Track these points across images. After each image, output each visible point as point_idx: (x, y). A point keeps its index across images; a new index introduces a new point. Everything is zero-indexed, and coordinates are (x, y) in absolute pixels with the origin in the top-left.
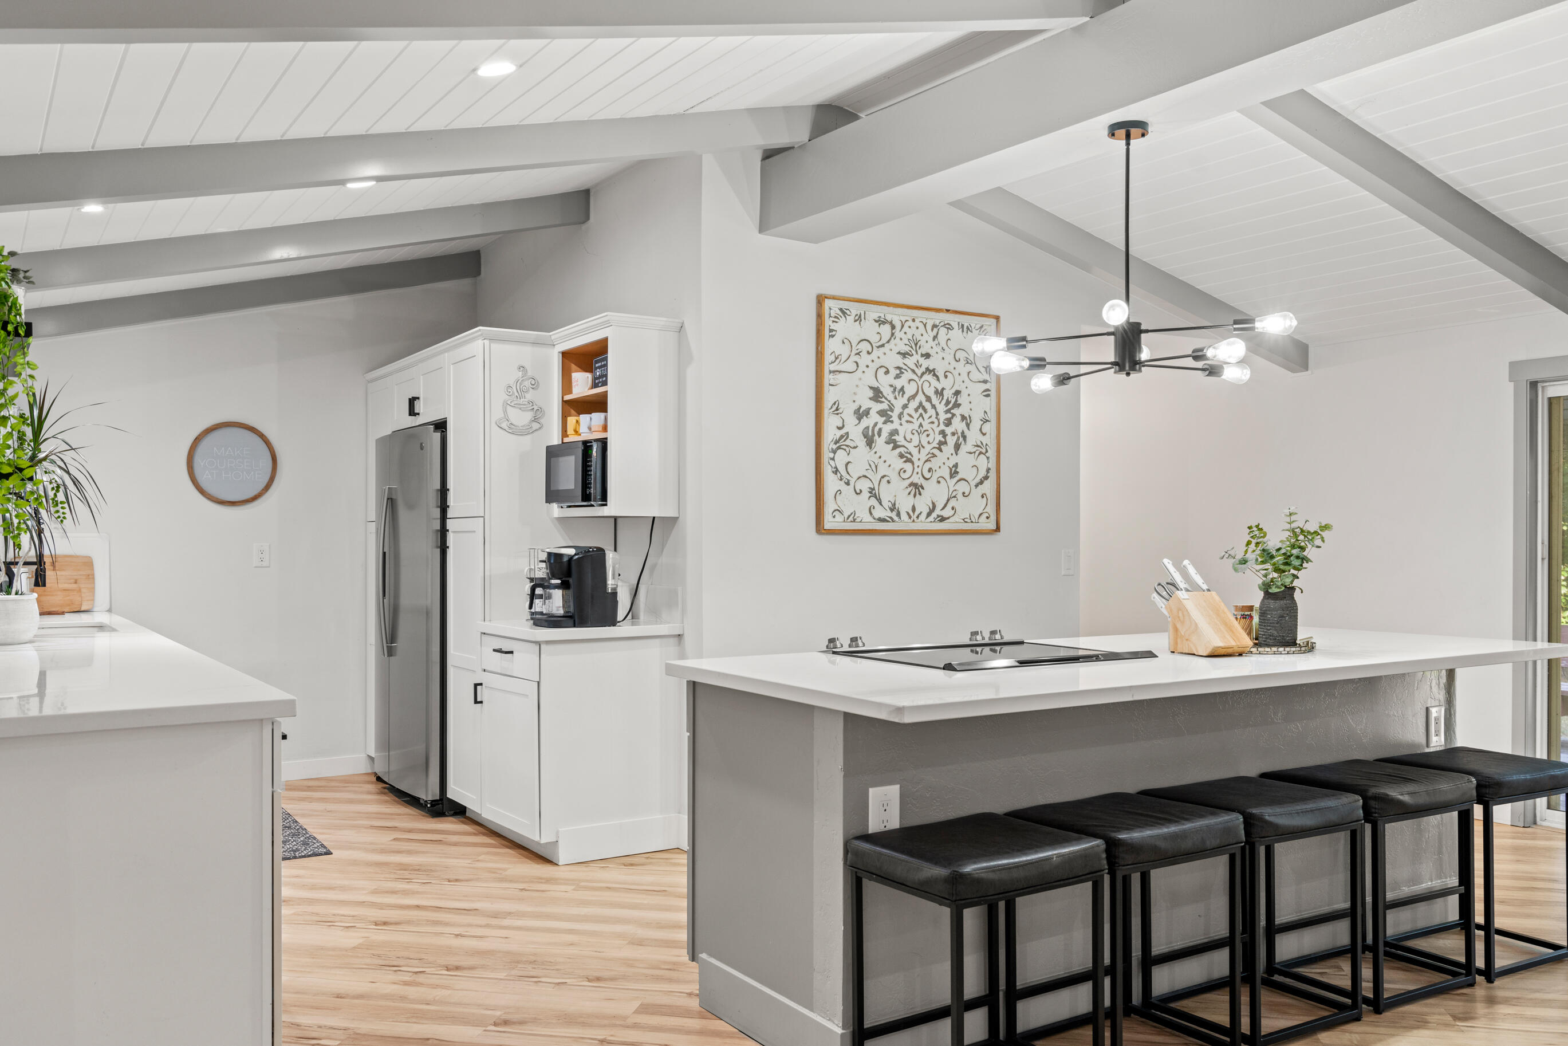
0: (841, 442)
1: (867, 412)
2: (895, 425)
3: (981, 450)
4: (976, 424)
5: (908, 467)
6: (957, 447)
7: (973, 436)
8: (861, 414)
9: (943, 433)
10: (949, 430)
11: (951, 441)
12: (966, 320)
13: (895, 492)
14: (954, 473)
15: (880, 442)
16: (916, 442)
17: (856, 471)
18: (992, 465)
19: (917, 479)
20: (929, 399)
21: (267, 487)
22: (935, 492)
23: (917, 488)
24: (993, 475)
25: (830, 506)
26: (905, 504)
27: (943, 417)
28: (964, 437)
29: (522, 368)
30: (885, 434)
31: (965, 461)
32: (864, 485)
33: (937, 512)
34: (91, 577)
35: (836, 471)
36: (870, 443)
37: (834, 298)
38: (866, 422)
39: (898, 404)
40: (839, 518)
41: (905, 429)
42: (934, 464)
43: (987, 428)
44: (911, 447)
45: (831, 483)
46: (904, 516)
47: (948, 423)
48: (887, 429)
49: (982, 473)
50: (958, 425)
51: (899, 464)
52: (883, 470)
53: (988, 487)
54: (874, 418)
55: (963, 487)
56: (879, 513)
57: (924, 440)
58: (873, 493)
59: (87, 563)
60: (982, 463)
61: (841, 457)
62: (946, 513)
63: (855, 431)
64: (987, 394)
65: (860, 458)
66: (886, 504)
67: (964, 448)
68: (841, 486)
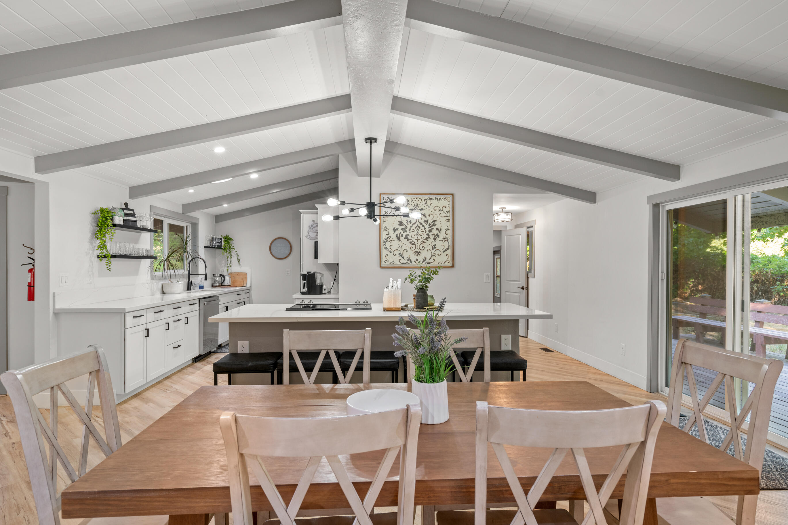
0: (387, 240)
1: (397, 229)
2: (408, 233)
3: (445, 240)
4: (443, 231)
5: (414, 246)
6: (435, 239)
7: (442, 235)
8: (395, 230)
9: (428, 235)
10: (430, 234)
11: (432, 237)
12: (439, 197)
13: (410, 254)
14: (434, 247)
15: (402, 239)
16: (416, 237)
17: (393, 248)
18: (451, 244)
19: (417, 250)
20: (421, 224)
21: (289, 255)
22: (426, 254)
23: (418, 253)
24: (451, 248)
25: (384, 259)
26: (413, 258)
27: (427, 229)
28: (438, 236)
29: (313, 221)
30: (404, 236)
31: (439, 244)
32: (397, 253)
33: (427, 261)
34: (246, 278)
35: (386, 248)
36: (399, 239)
37: (384, 194)
38: (397, 232)
39: (409, 226)
40: (387, 263)
41: (411, 234)
42: (424, 245)
43: (448, 232)
44: (414, 240)
45: (385, 252)
46: (413, 262)
47: (430, 231)
48: (405, 234)
49: (446, 247)
50: (435, 231)
51: (410, 245)
52: (404, 248)
53: (449, 252)
54: (400, 231)
55: (438, 252)
56: (403, 261)
57: (419, 237)
58: (400, 255)
59: (246, 274)
60: (446, 244)
61: (388, 244)
62: (430, 261)
63: (393, 235)
64: (448, 220)
65: (396, 244)
66: (406, 258)
67: (438, 240)
68: (388, 253)
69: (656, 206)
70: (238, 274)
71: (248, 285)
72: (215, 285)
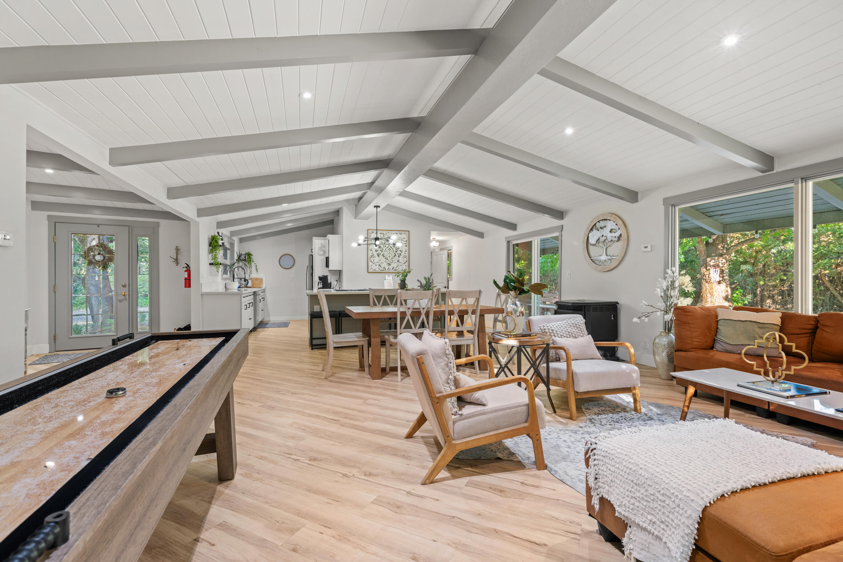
0: (372, 256)
1: (378, 250)
2: (384, 253)
3: (405, 257)
4: (403, 252)
5: (387, 260)
6: (399, 256)
7: (403, 254)
8: (376, 251)
9: (395, 254)
10: (396, 253)
11: (397, 255)
12: (401, 232)
13: (385, 265)
14: (398, 261)
15: (381, 256)
16: (388, 255)
17: (375, 261)
18: (408, 259)
19: (389, 263)
20: (391, 247)
21: (293, 266)
22: (394, 265)
23: (389, 264)
24: (408, 262)
25: (370, 268)
26: (387, 267)
27: (395, 251)
28: (401, 255)
29: (322, 244)
30: (381, 254)
31: (401, 259)
32: (378, 264)
33: (394, 269)
34: (262, 282)
35: (371, 261)
36: (378, 256)
37: (370, 230)
38: (377, 252)
39: (384, 249)
40: (372, 270)
41: (386, 253)
42: (393, 260)
43: (406, 252)
44: (387, 257)
45: (370, 264)
46: (387, 270)
47: (396, 252)
48: (382, 253)
49: (405, 261)
50: (399, 252)
51: (385, 260)
52: (382, 261)
53: (407, 264)
54: (379, 251)
55: (400, 264)
56: (381, 269)
57: (390, 255)
58: (379, 265)
59: (262, 279)
60: (405, 259)
61: (372, 259)
62: (396, 269)
63: (375, 254)
64: (406, 246)
65: (377, 259)
66: (382, 267)
67: (401, 257)
68: (373, 264)
69: (508, 242)
70: (256, 279)
71: (264, 287)
72: (242, 286)
